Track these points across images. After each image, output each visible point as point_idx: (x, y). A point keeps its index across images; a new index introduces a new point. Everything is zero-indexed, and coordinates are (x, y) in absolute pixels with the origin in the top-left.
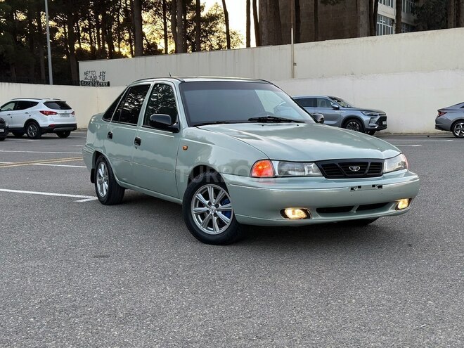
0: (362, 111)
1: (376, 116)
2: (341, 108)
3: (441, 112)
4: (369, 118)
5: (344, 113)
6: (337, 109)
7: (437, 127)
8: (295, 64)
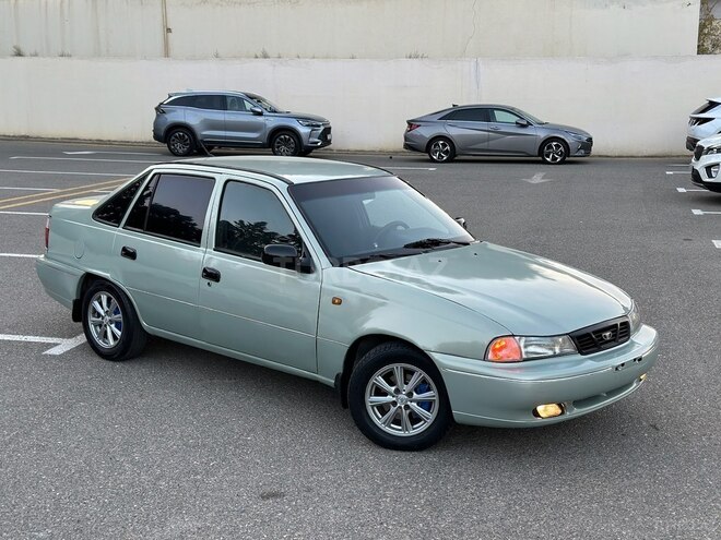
0: (298, 118)
1: (319, 126)
2: (265, 113)
3: (412, 124)
4: (308, 130)
5: (272, 122)
6: (260, 114)
7: (407, 146)
8: (169, 30)
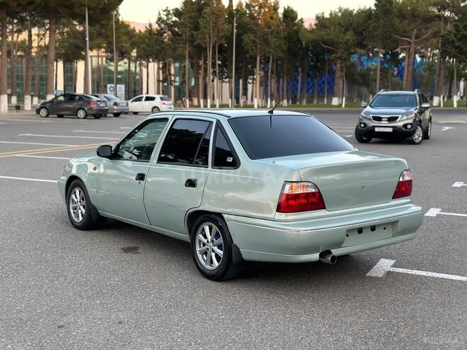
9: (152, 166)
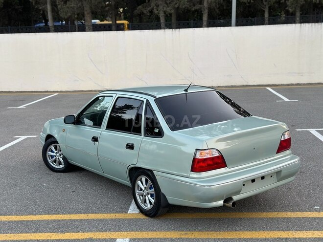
9: (102, 132)
